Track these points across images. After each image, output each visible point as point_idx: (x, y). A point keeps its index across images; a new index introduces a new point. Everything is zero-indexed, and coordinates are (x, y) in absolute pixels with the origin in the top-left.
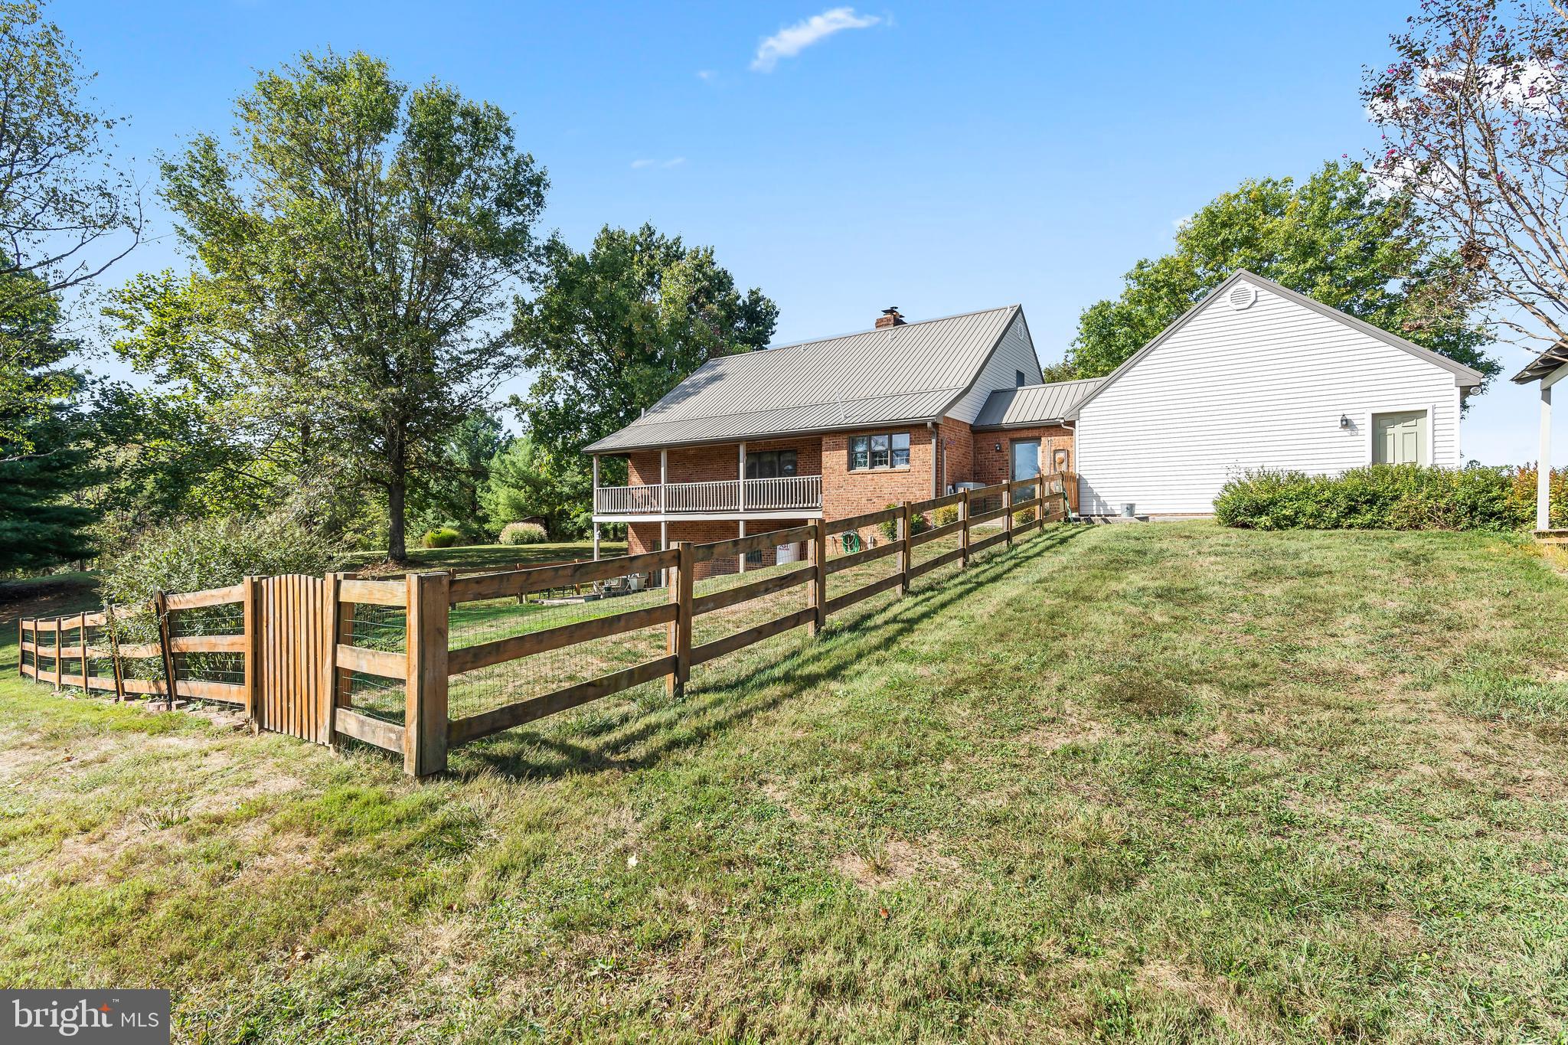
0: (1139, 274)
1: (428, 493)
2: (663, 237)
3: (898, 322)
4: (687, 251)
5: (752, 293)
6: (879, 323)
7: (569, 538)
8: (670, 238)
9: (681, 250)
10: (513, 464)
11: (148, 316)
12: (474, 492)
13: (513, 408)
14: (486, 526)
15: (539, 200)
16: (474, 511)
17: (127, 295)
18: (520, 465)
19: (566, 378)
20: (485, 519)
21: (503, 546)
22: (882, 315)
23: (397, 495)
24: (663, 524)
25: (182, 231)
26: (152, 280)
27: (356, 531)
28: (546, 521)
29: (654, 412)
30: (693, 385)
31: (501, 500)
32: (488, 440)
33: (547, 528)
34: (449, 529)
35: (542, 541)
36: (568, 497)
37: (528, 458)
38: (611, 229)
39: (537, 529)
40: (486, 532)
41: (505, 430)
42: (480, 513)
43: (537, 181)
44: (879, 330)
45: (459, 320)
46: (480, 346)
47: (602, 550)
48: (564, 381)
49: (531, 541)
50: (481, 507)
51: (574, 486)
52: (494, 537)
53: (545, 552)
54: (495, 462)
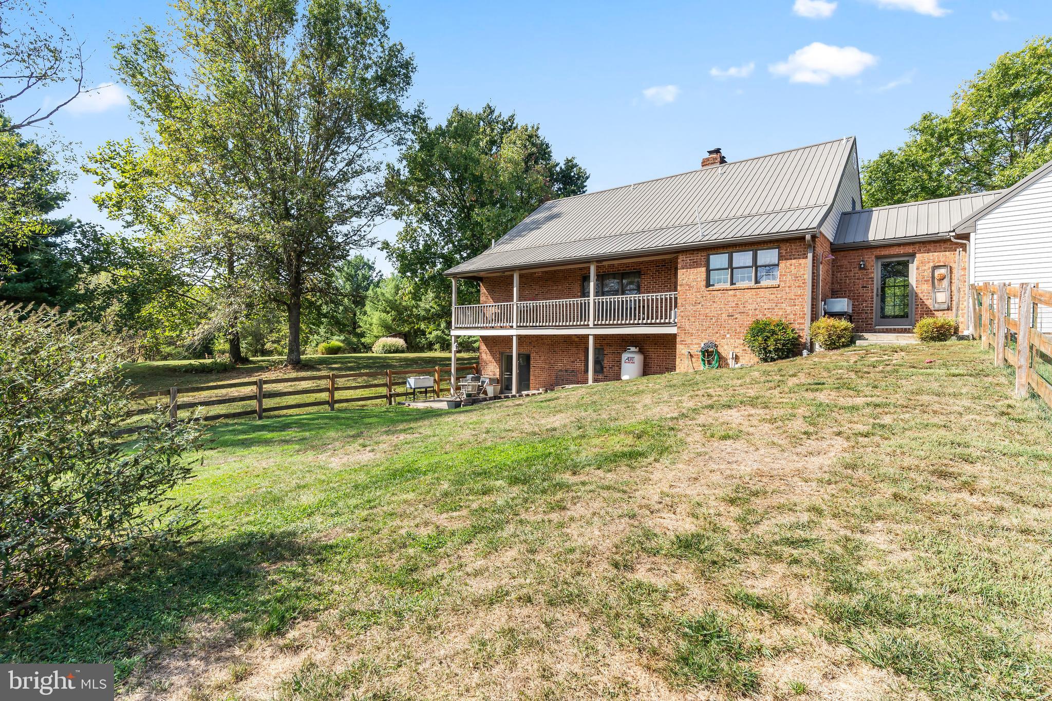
0: (926, 127)
1: (320, 314)
2: (500, 116)
3: (723, 161)
4: (519, 127)
5: (568, 161)
6: (705, 163)
7: (422, 350)
8: (505, 117)
9: (514, 125)
10: (383, 294)
11: (115, 174)
12: (355, 315)
13: (385, 251)
14: (363, 340)
15: (407, 80)
16: (354, 328)
17: (99, 157)
18: (387, 295)
19: (424, 227)
20: (362, 335)
21: (374, 355)
22: (707, 155)
23: (294, 313)
24: (514, 338)
25: (134, 103)
26: (117, 146)
27: (273, 342)
28: (406, 336)
29: (503, 243)
30: (533, 222)
31: (374, 321)
32: (365, 278)
33: (406, 340)
34: (336, 341)
35: (403, 352)
36: (424, 318)
37: (393, 291)
38: (461, 108)
39: (400, 342)
40: (363, 344)
41: (377, 271)
42: (358, 331)
43: (407, 65)
44: (705, 168)
45: (344, 177)
46: (360, 193)
47: (458, 359)
48: (422, 230)
49: (397, 351)
50: (360, 327)
51: (428, 311)
52: (368, 348)
53: (406, 359)
54: (370, 293)
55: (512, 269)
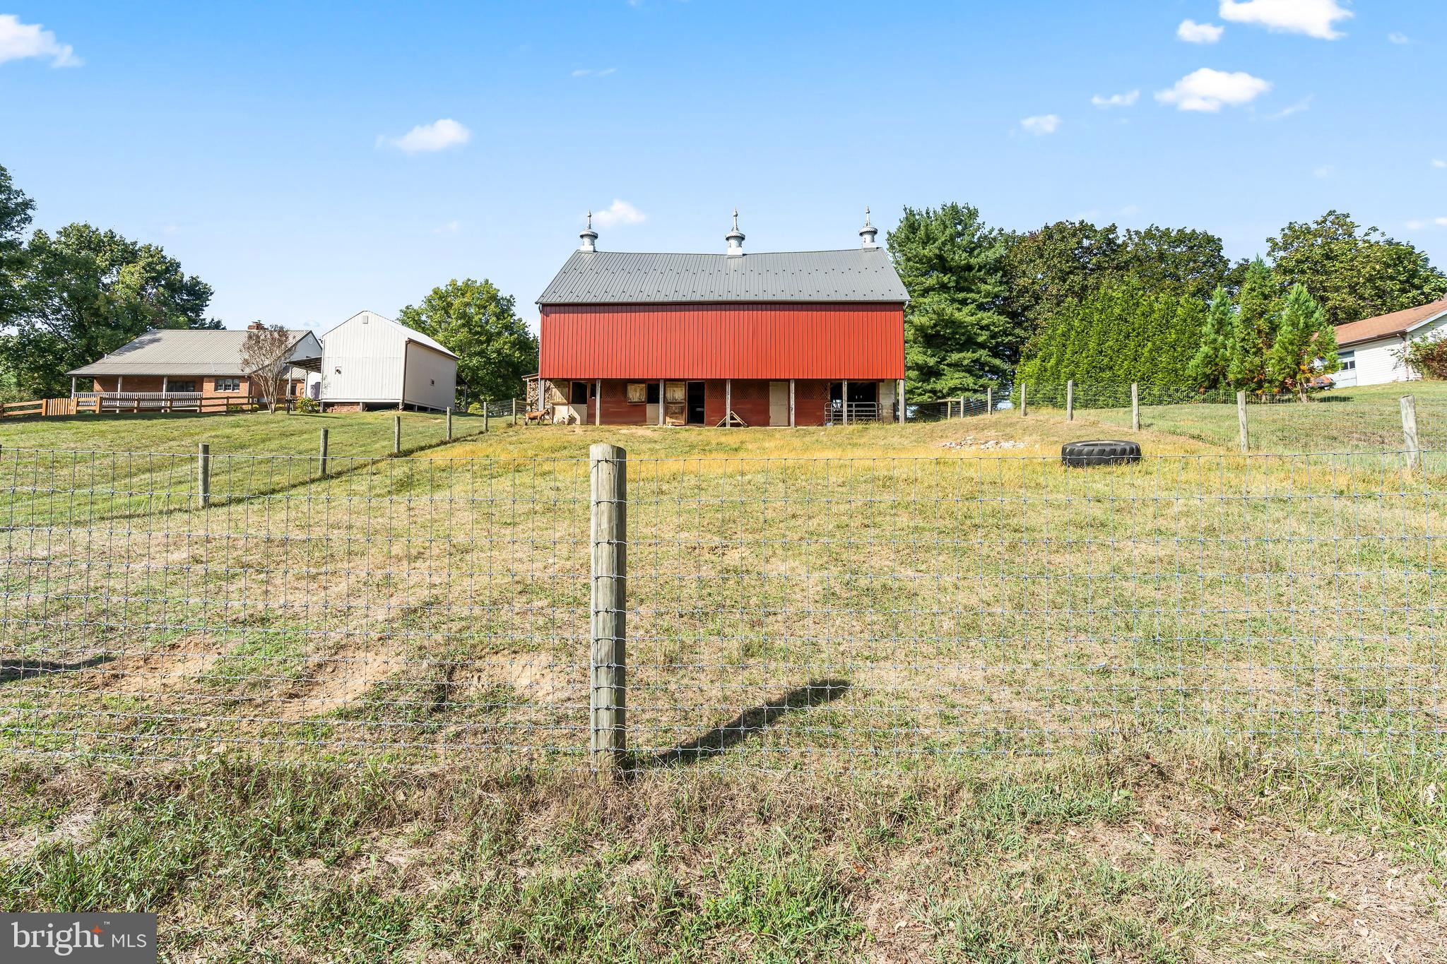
30: (139, 343)
55: (117, 376)
